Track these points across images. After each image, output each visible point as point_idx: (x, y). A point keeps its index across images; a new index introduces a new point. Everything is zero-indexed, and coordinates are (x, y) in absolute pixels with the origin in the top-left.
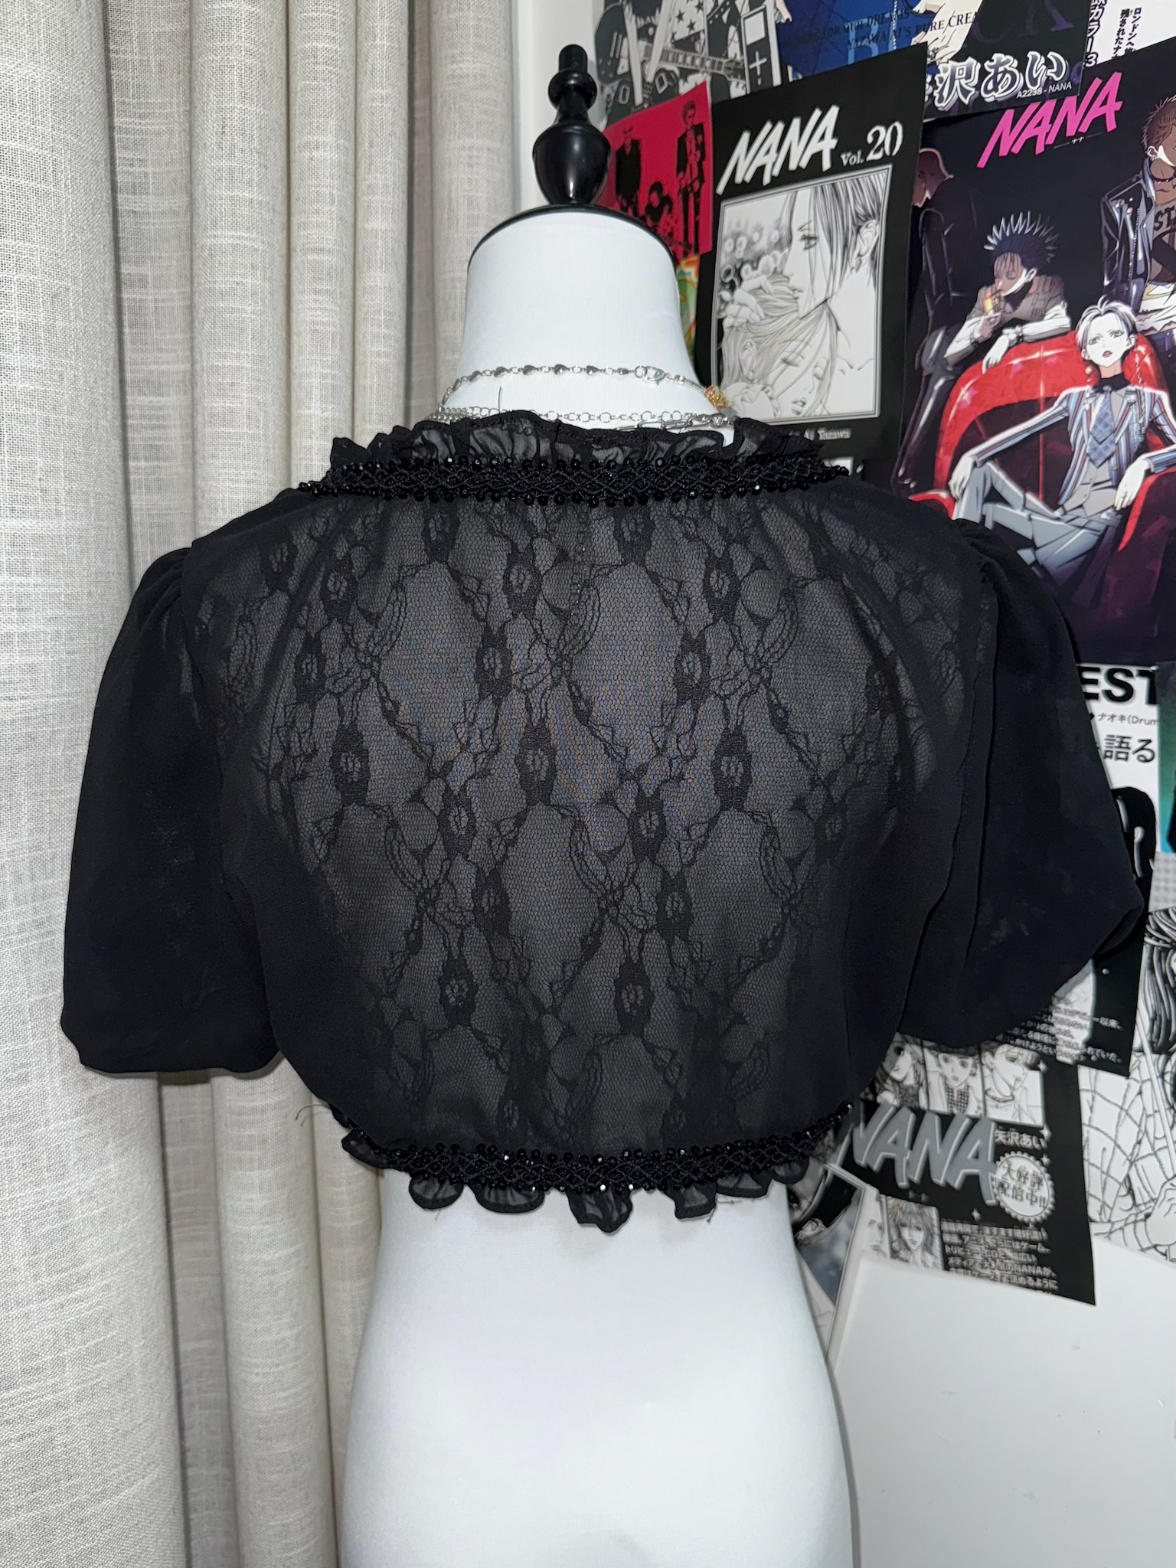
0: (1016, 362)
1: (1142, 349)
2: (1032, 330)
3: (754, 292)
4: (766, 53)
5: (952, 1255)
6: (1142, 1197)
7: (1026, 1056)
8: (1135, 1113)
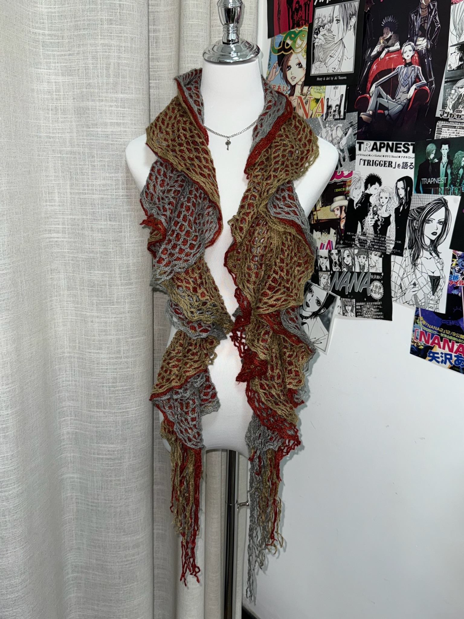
0: (387, 58)
1: (416, 55)
2: (392, 49)
3: (323, 35)
5: (358, 312)
6: (404, 289)
7: (379, 254)
8: (404, 266)
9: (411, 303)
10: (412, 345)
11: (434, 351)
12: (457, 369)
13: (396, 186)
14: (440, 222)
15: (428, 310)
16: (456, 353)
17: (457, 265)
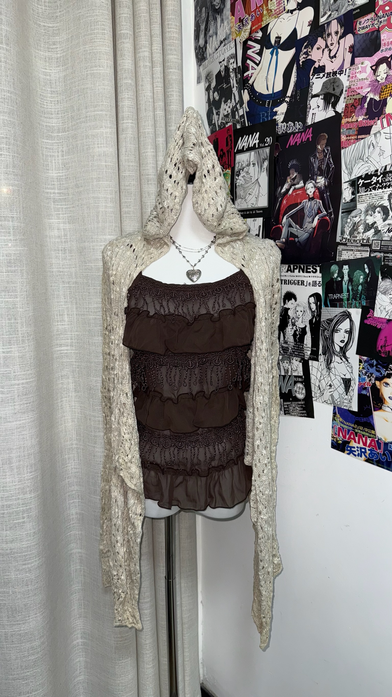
2: (297, 186)
3: (243, 177)
4: (244, 118)
5: (286, 411)
6: (322, 389)
7: (299, 359)
8: (320, 370)
9: (329, 402)
10: (333, 441)
11: (350, 445)
12: (371, 462)
13: (309, 301)
14: (346, 332)
15: (343, 409)
16: (369, 447)
17: (363, 368)
